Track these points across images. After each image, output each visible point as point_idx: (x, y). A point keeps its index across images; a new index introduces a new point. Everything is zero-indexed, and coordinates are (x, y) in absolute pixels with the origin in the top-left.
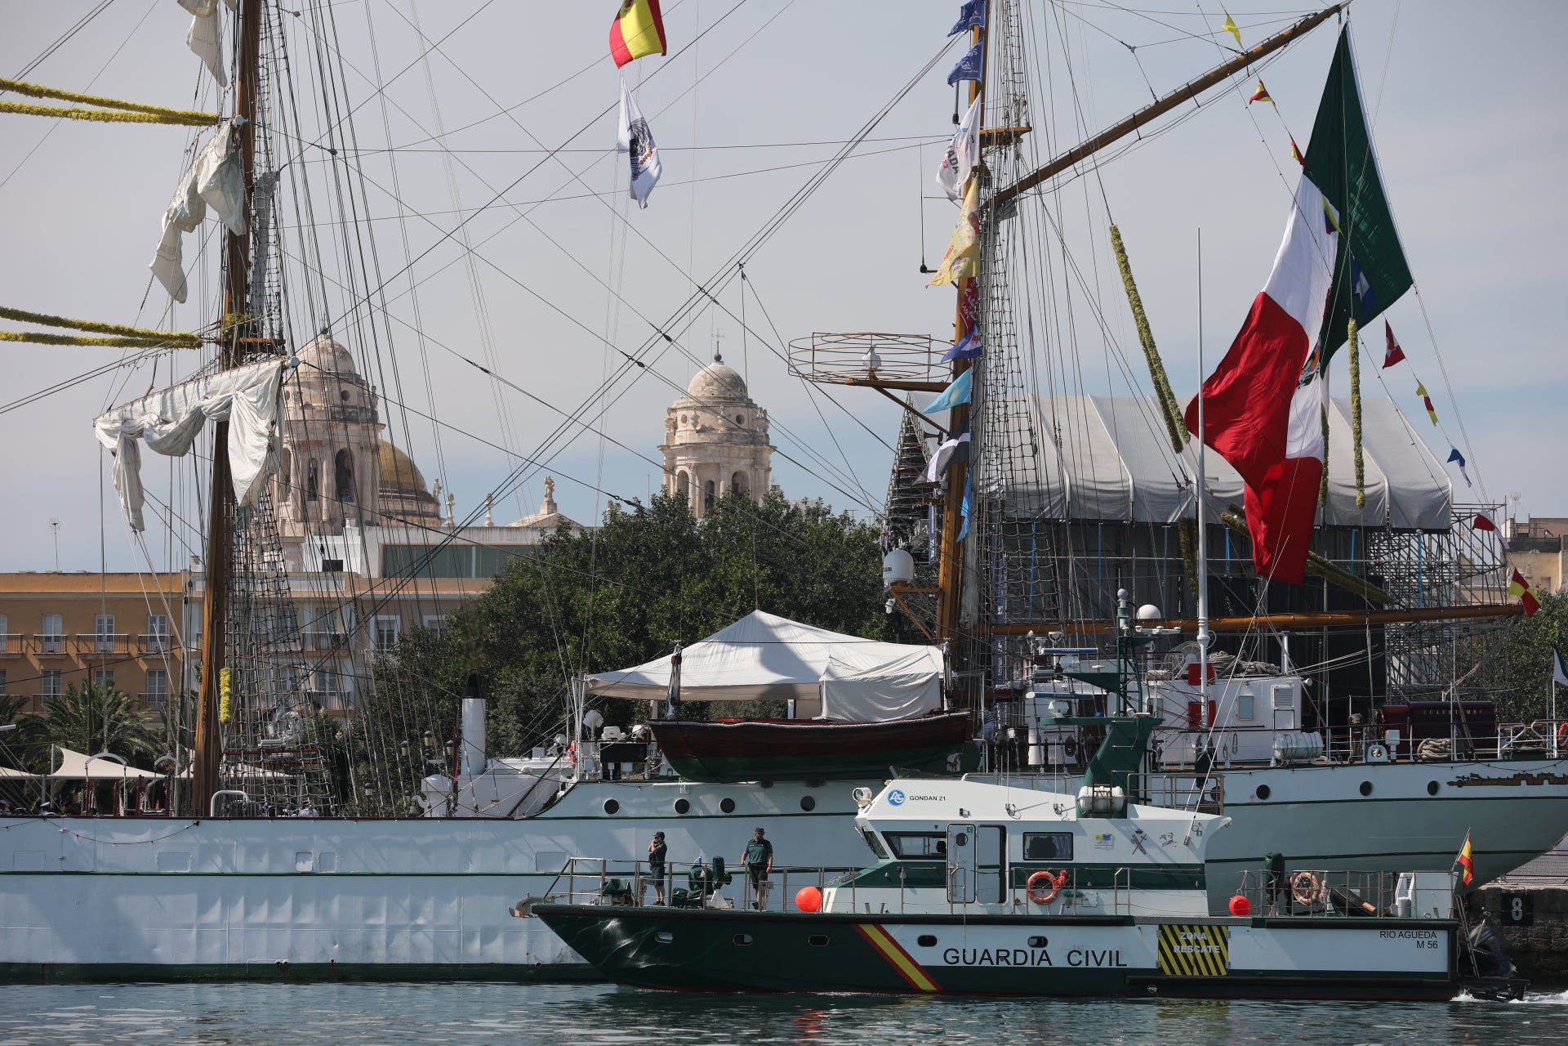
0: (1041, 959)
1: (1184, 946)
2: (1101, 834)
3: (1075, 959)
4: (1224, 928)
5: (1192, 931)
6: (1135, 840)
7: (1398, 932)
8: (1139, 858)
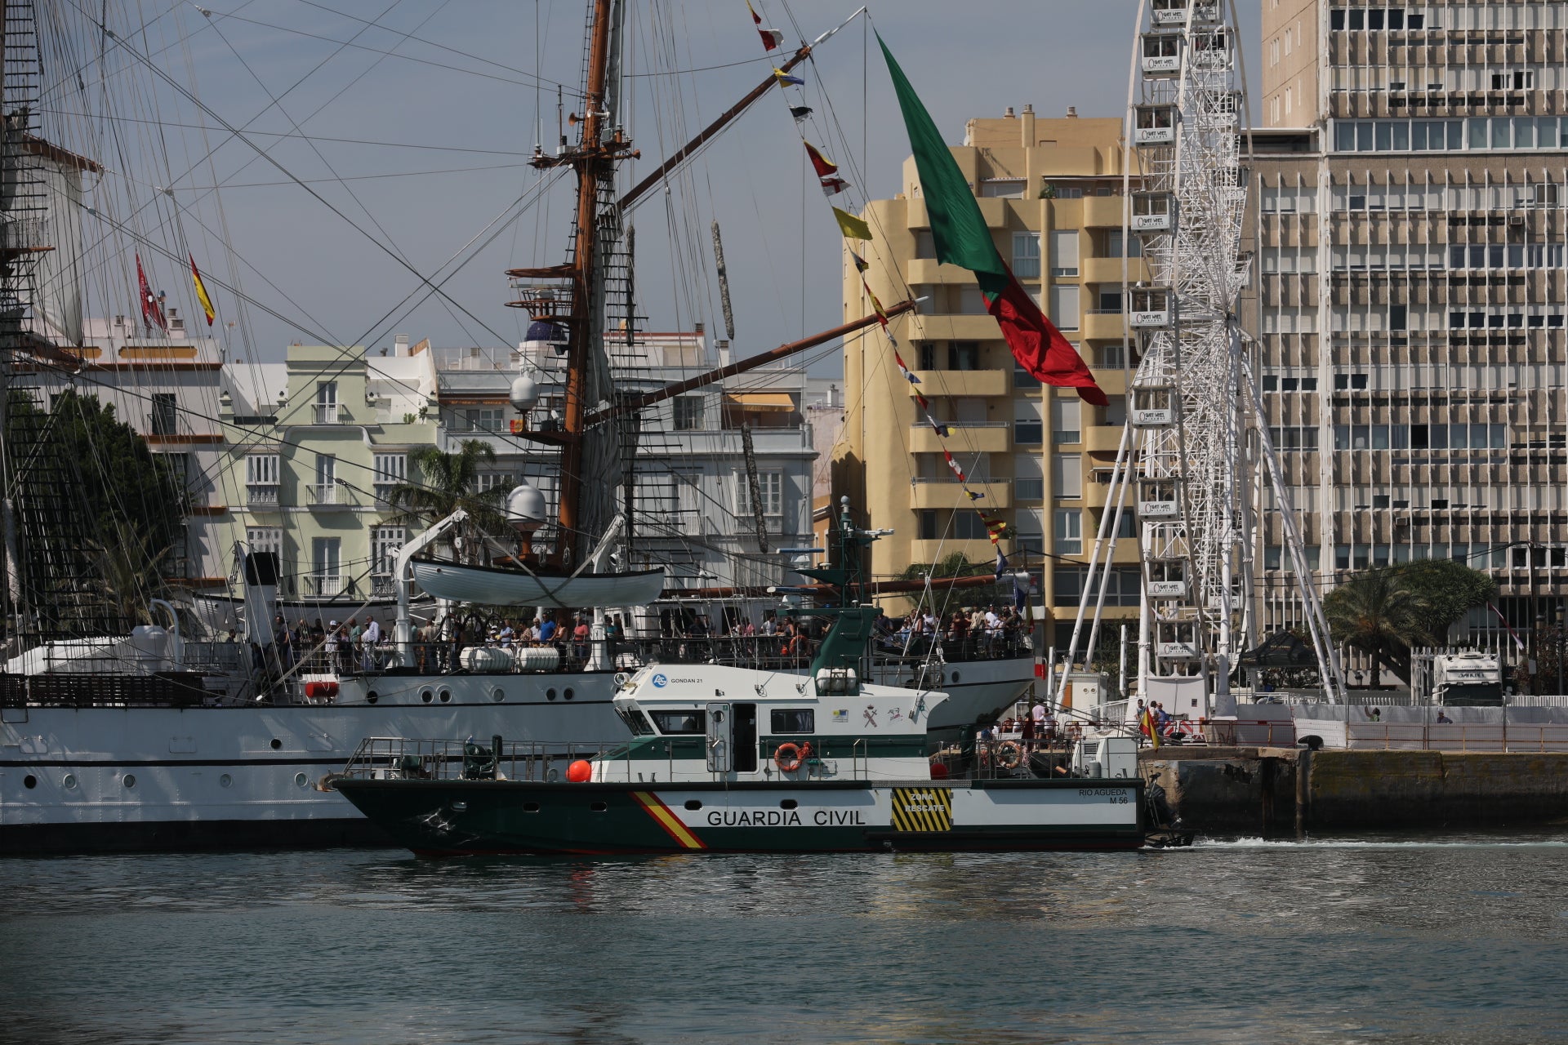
0: (792, 820)
1: (914, 805)
2: (837, 710)
3: (821, 819)
4: (948, 791)
5: (921, 793)
6: (867, 715)
7: (1094, 790)
8: (871, 731)
